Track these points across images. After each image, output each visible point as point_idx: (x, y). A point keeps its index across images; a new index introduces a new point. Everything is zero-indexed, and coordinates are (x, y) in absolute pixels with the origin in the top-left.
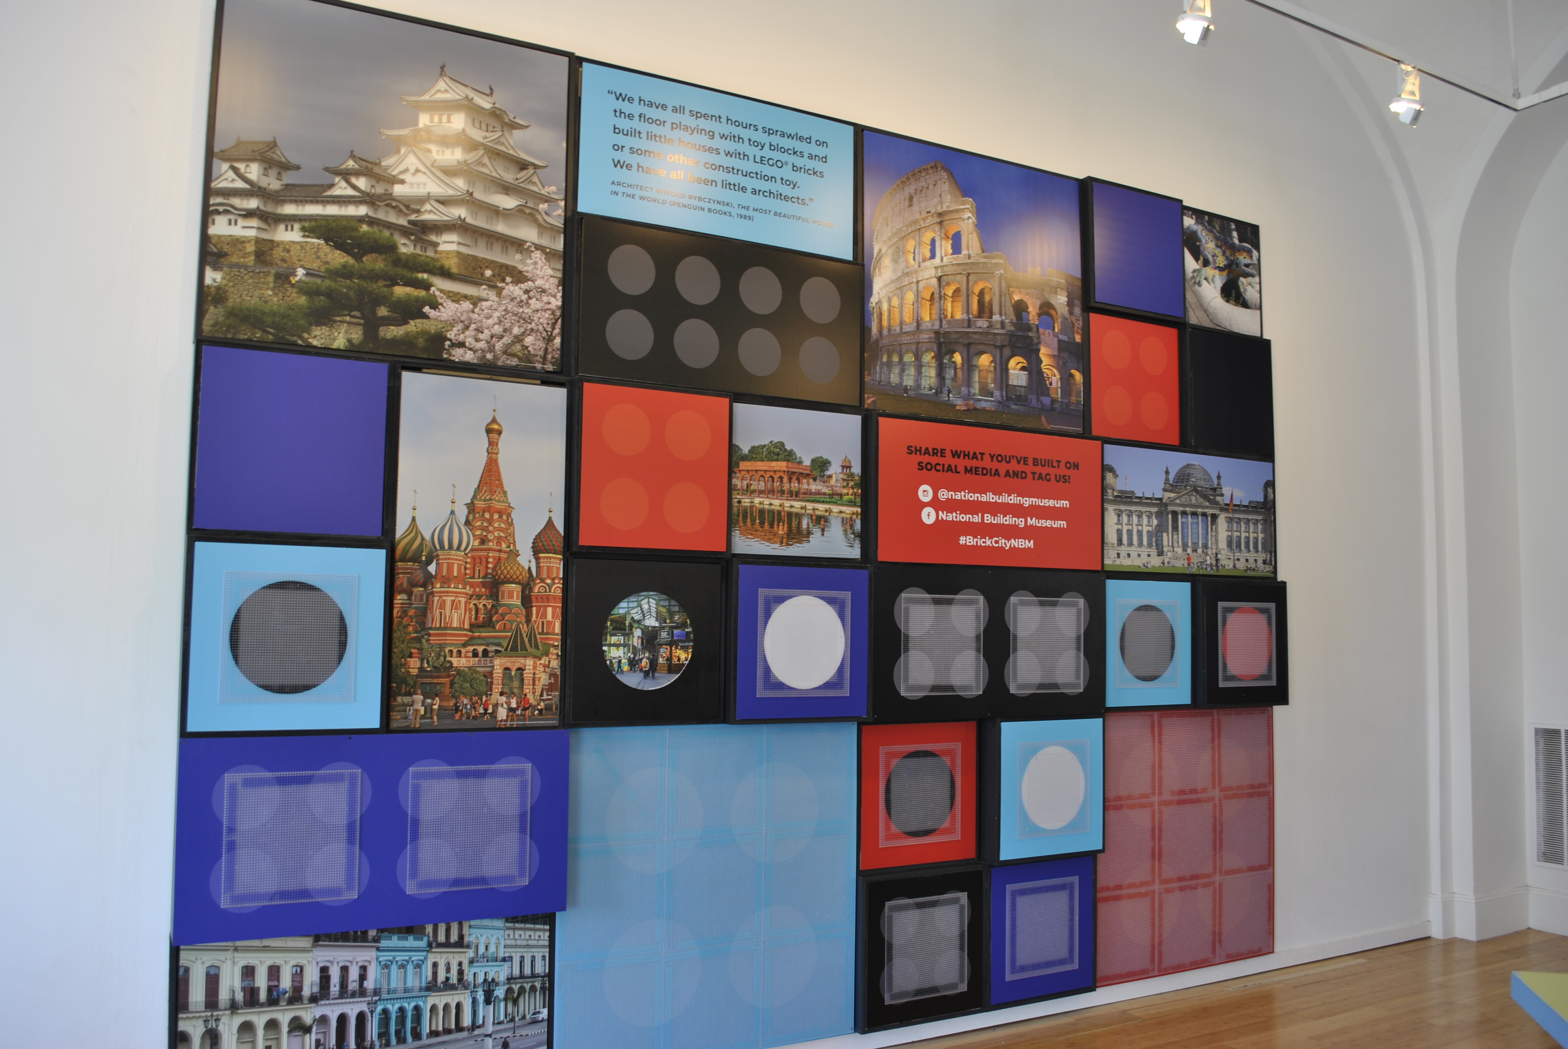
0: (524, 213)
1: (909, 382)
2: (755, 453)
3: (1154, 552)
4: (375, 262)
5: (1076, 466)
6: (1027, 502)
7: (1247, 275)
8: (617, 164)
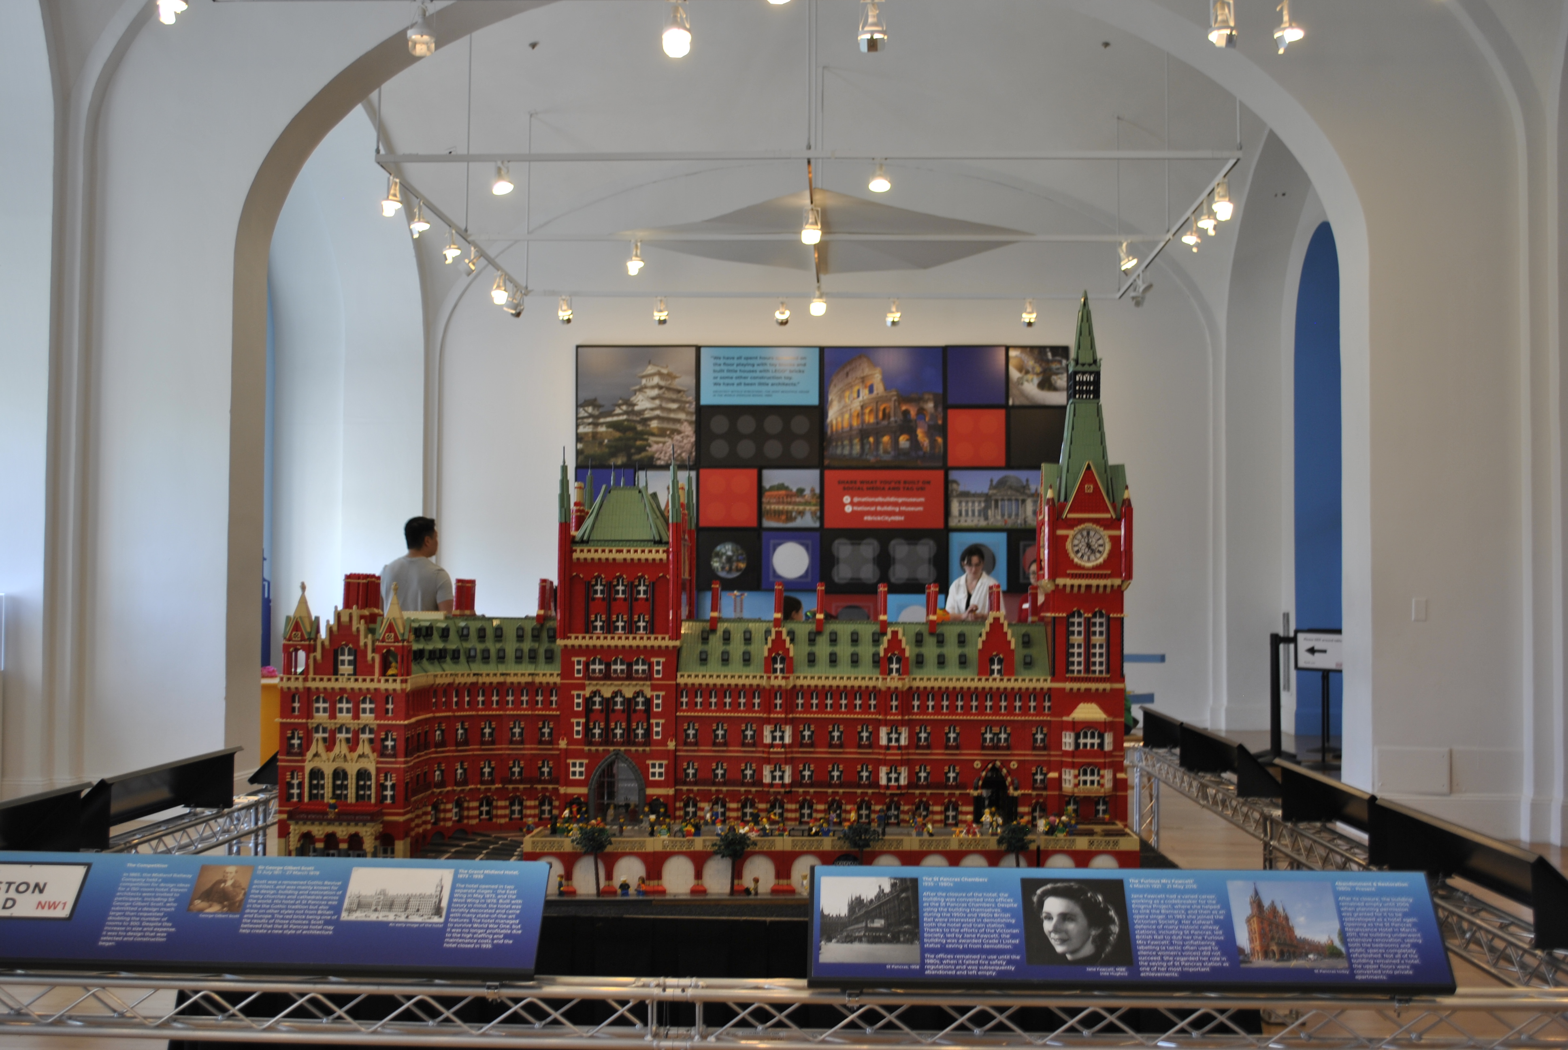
0: (681, 409)
1: (846, 451)
2: (772, 488)
3: (982, 519)
4: (630, 434)
5: (929, 482)
6: (900, 500)
7: (1057, 374)
8: (715, 384)
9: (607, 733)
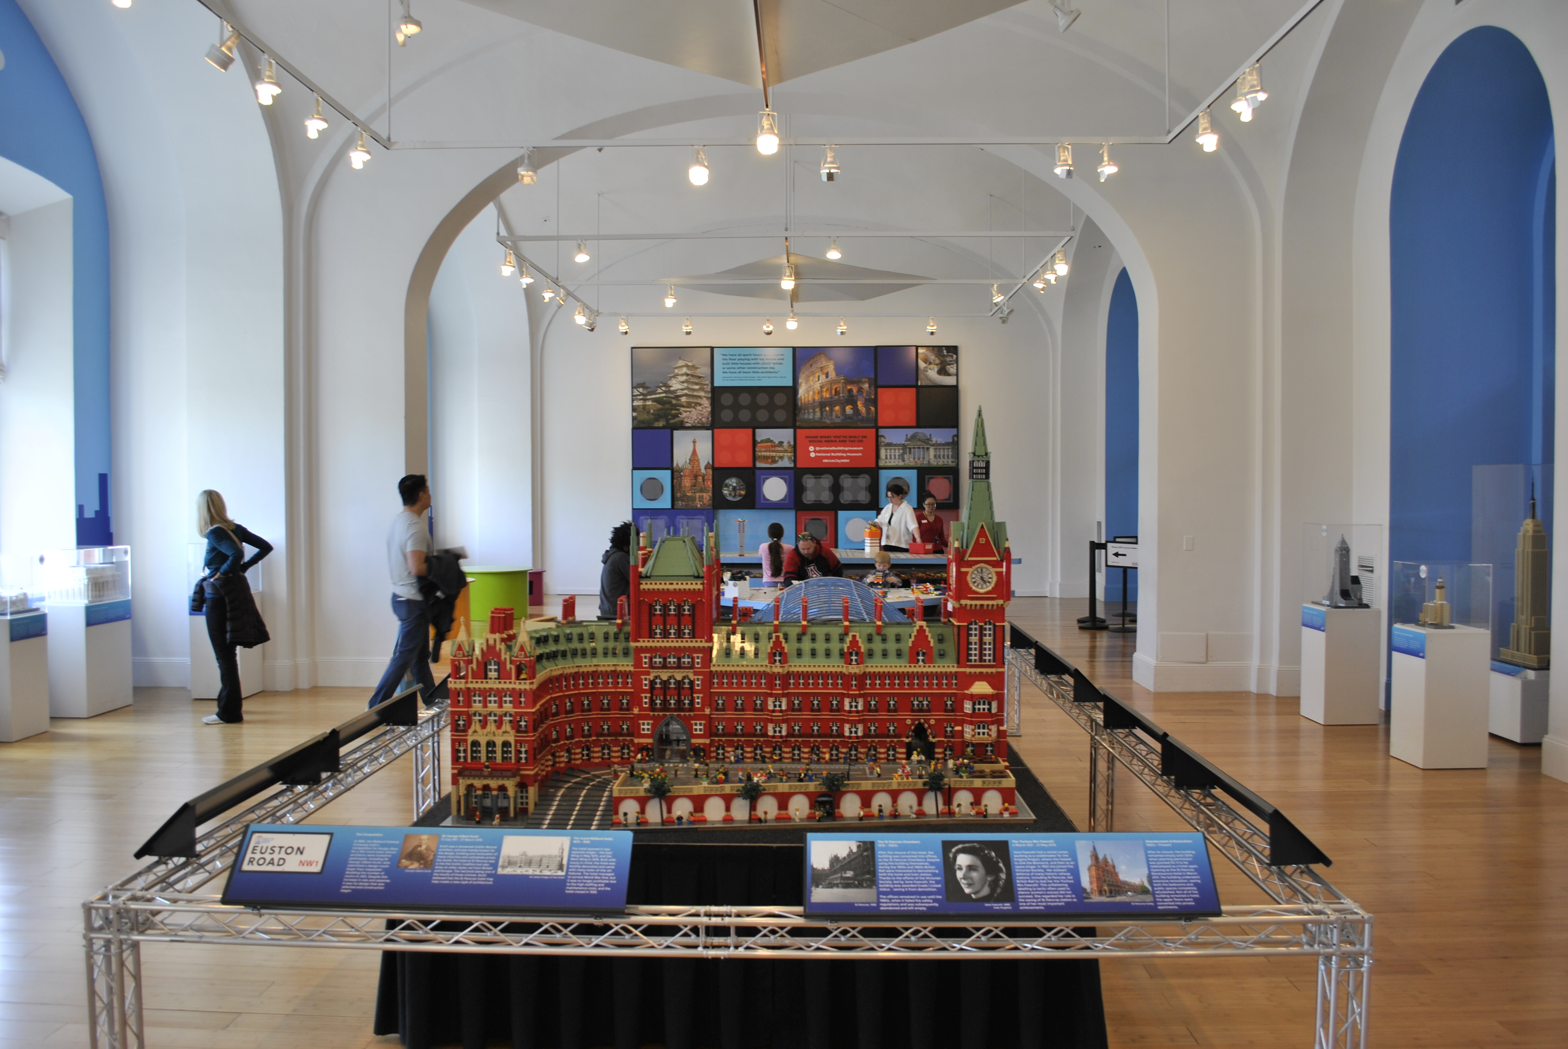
0: (701, 389)
1: (811, 417)
2: (762, 441)
3: (900, 461)
4: (667, 406)
5: (865, 437)
6: (847, 449)
7: (949, 364)
8: (724, 372)
9: (665, 702)
